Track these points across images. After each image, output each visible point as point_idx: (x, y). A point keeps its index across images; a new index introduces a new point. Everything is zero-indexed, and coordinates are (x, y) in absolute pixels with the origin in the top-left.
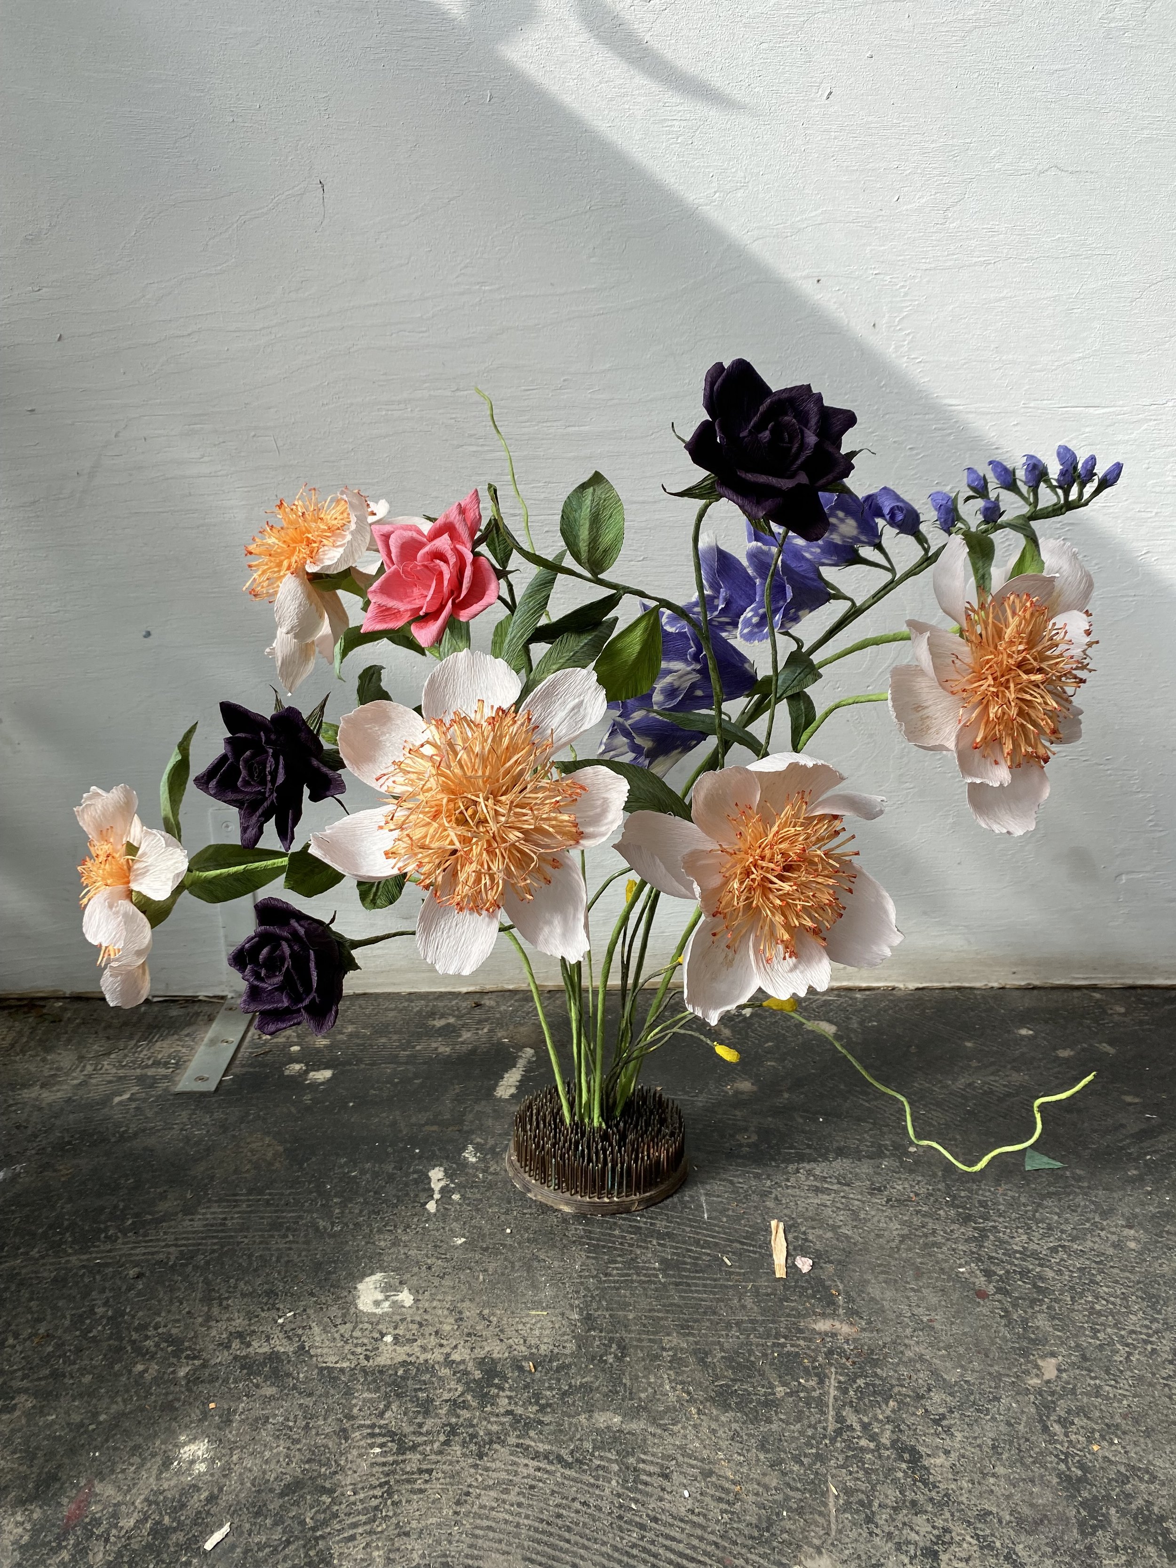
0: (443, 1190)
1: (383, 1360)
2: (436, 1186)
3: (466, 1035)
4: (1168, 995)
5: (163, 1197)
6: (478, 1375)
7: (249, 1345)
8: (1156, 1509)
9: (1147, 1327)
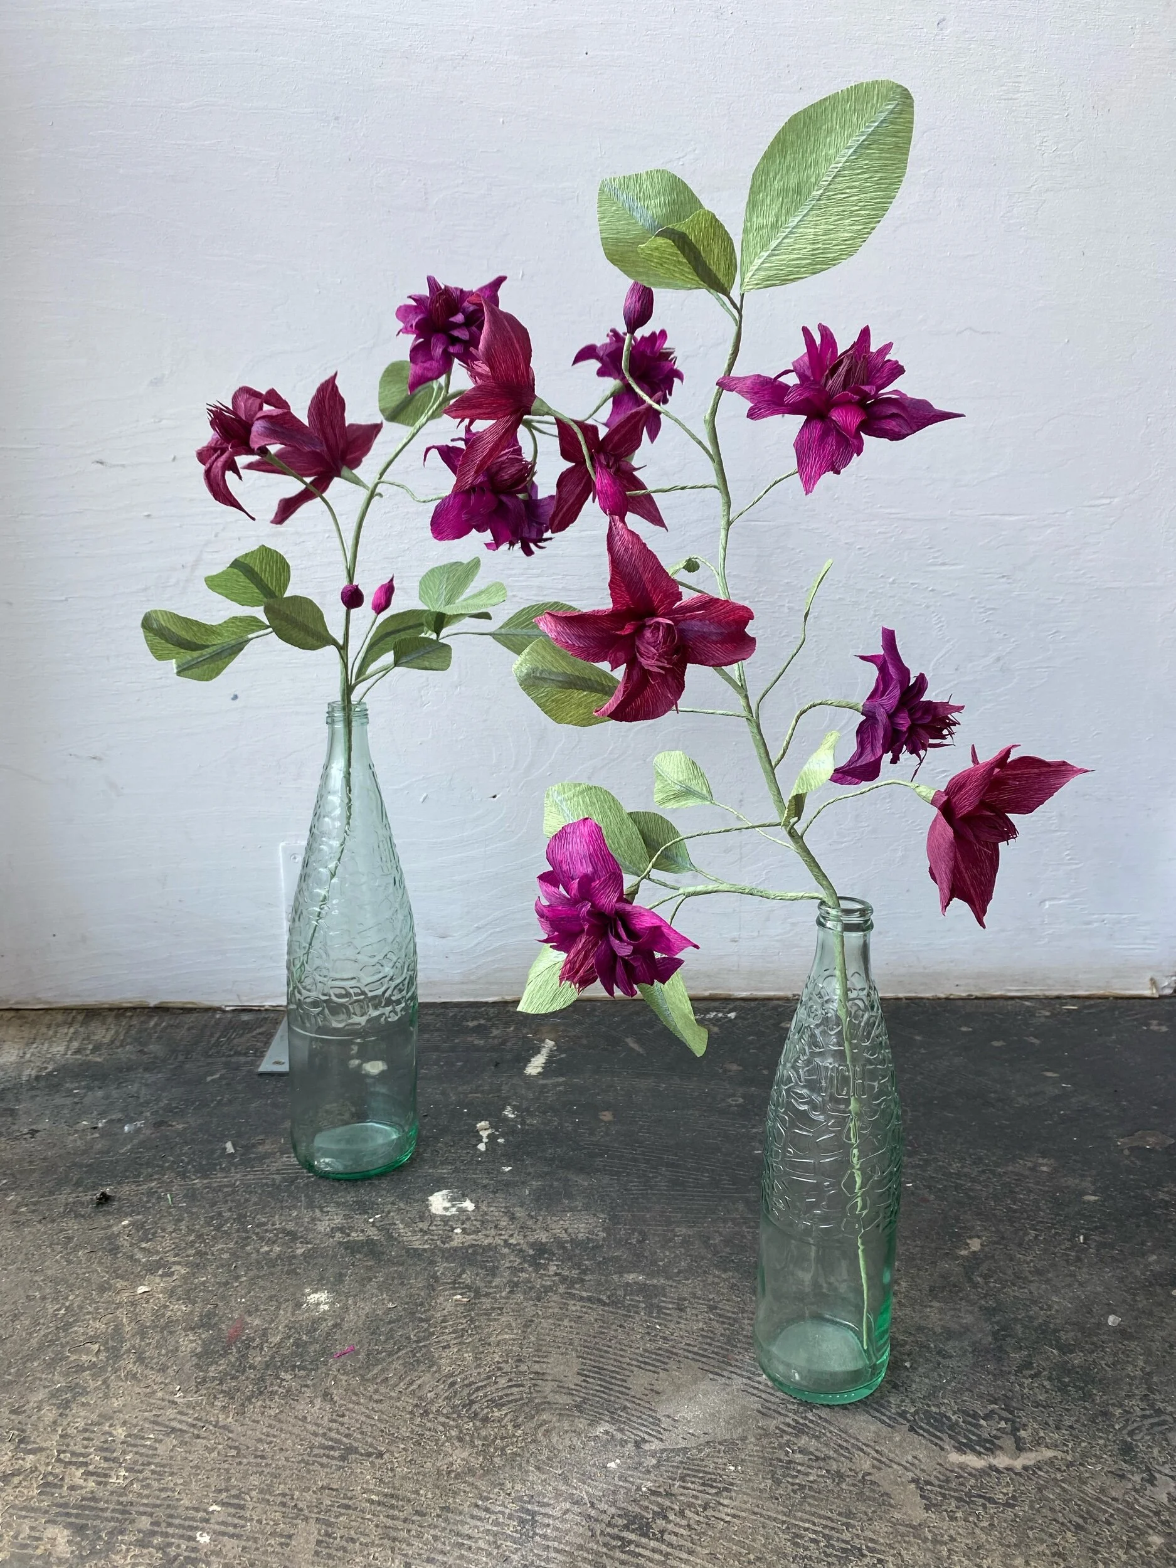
0: (488, 1136)
1: (454, 1244)
2: (484, 1134)
3: (495, 1032)
4: (1088, 1003)
5: (262, 1142)
6: (531, 1252)
7: (349, 1235)
8: (1051, 1326)
9: (1052, 1219)
